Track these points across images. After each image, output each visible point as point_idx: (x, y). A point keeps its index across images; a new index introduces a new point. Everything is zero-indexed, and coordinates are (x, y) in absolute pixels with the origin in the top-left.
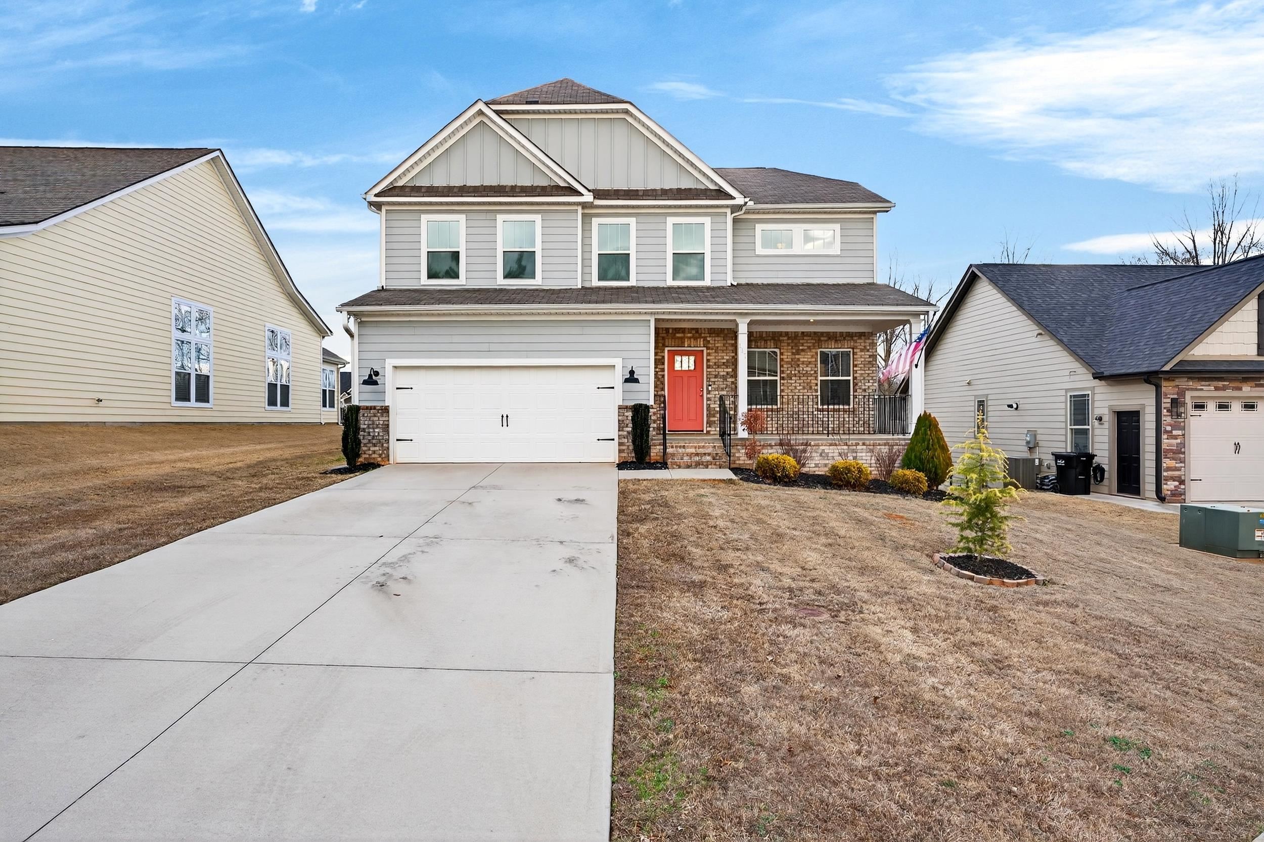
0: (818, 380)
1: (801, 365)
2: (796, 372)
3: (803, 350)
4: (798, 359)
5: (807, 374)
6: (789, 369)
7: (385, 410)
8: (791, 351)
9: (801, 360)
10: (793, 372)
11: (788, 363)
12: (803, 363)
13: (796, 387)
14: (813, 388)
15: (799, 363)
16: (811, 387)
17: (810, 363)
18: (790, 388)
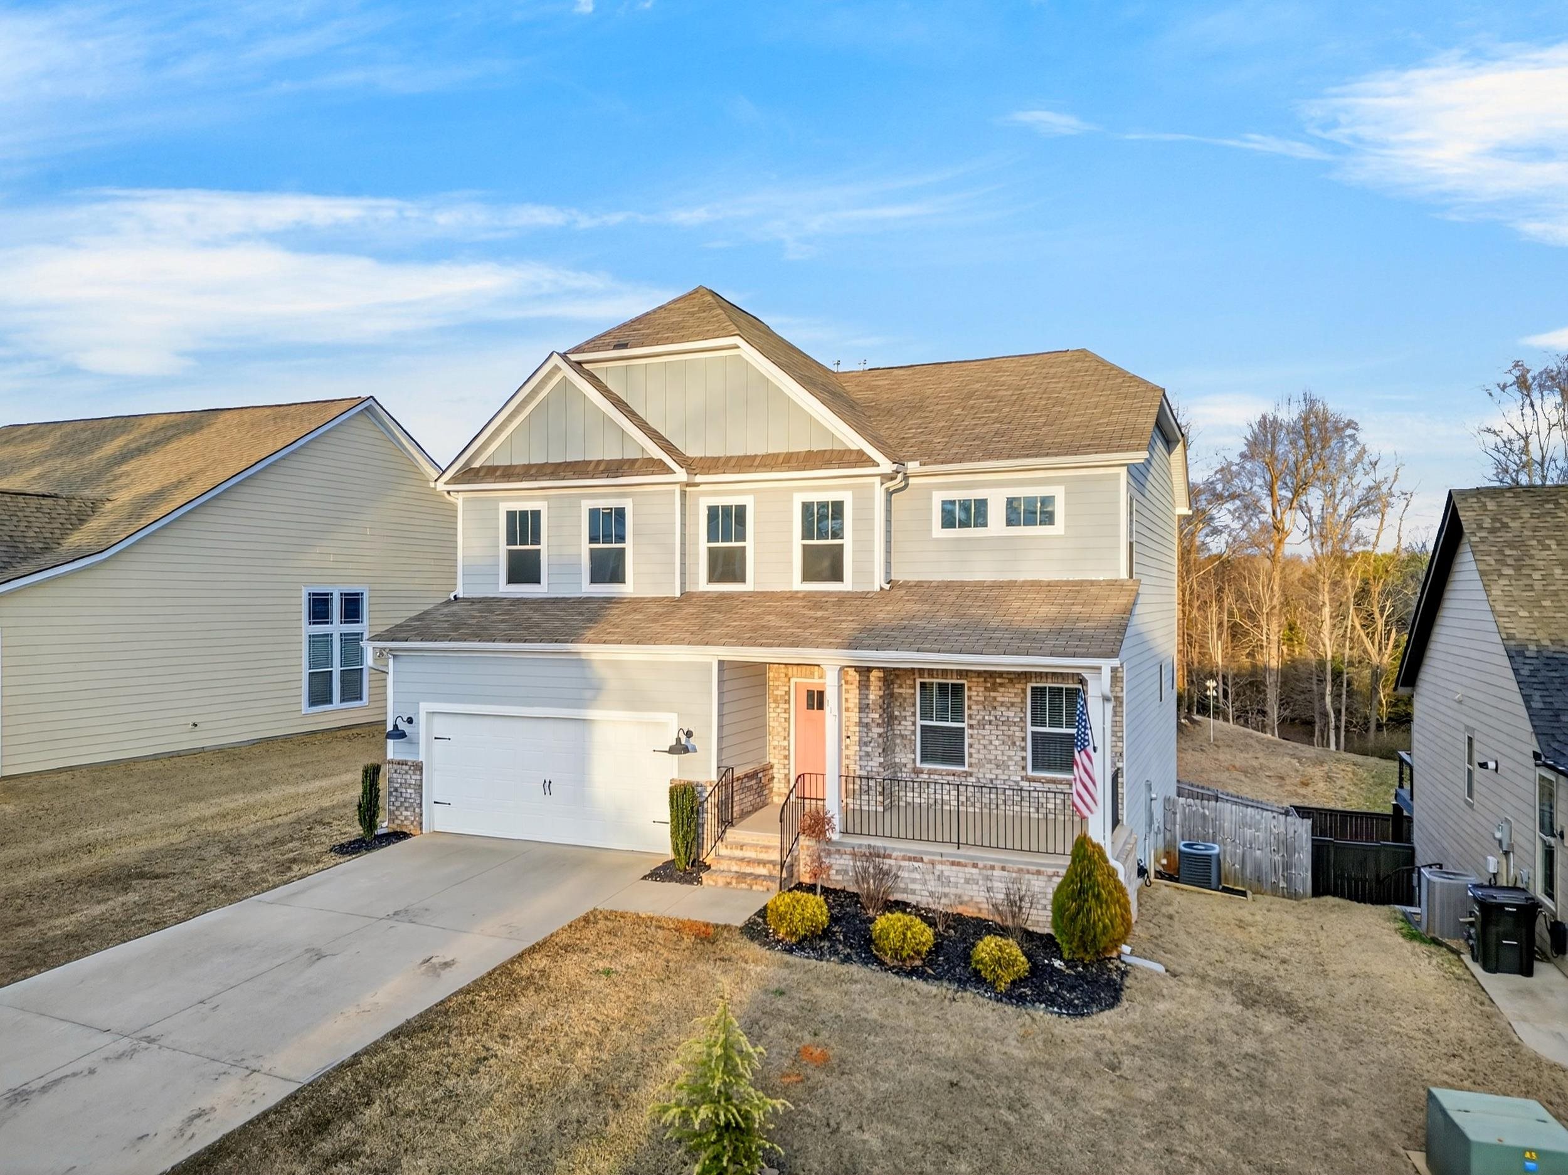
0: (1026, 732)
1: (998, 708)
2: (992, 718)
3: (1001, 685)
4: (995, 698)
5: (1007, 722)
6: (981, 713)
7: (418, 767)
8: (984, 684)
9: (999, 699)
10: (987, 718)
11: (977, 702)
12: (1002, 704)
13: (991, 742)
14: (1018, 743)
15: (995, 704)
16: (1014, 744)
17: (1013, 704)
18: (982, 742)
